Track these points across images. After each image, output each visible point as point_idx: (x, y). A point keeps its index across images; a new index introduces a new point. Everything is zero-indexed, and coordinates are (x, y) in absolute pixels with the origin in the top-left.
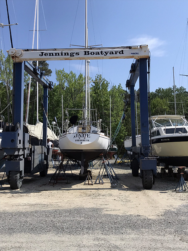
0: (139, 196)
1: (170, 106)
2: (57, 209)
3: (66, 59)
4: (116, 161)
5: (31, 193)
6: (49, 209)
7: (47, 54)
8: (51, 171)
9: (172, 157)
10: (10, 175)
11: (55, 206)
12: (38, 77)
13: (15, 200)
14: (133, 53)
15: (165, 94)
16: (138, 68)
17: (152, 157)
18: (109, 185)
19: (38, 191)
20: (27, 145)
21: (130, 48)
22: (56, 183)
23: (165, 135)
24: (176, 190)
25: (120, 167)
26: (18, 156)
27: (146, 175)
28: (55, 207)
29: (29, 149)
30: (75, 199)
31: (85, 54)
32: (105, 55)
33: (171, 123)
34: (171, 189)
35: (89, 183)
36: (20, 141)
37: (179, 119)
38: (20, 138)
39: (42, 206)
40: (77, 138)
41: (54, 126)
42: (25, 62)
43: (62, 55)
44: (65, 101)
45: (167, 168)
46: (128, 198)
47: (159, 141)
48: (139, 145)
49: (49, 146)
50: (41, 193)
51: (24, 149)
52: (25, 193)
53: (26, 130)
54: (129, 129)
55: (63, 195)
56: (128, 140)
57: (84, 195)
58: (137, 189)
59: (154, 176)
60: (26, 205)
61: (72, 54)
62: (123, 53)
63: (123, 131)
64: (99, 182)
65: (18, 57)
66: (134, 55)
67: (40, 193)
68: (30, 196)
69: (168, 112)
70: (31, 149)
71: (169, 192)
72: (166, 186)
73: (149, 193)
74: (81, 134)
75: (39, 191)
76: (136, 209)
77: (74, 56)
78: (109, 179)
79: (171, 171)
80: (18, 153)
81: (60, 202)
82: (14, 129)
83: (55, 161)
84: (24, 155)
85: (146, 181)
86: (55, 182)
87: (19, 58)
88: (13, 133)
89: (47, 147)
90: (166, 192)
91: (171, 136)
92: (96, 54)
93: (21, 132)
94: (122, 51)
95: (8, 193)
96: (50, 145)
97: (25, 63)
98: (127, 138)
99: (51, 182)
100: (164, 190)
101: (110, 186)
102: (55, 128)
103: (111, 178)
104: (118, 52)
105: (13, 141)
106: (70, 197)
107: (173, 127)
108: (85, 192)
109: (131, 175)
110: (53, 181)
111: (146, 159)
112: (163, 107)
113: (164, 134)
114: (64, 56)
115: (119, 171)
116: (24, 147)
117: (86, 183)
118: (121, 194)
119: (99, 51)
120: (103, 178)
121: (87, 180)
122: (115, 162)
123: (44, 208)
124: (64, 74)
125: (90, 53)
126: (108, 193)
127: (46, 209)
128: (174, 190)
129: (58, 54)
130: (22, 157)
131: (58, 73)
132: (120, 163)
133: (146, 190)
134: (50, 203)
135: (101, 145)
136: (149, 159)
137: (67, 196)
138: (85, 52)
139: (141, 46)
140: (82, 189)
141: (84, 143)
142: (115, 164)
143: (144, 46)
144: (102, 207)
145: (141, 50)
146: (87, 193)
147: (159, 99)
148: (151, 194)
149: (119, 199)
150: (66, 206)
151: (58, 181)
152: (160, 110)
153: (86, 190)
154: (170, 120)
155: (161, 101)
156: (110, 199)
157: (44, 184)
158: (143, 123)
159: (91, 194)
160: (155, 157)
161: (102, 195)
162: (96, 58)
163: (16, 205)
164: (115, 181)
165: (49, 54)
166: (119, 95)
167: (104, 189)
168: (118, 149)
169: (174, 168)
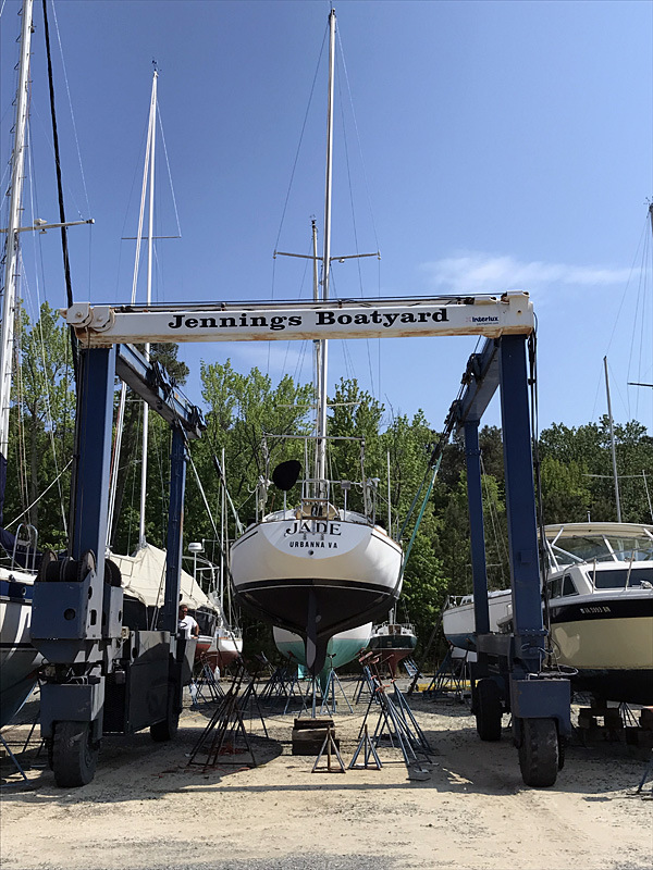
0: (510, 811)
1: (596, 485)
2: (230, 859)
3: (256, 339)
4: (413, 684)
5: (132, 803)
6: (203, 859)
7: (196, 321)
8: (190, 722)
9: (622, 672)
10: (57, 737)
11: (221, 847)
12: (158, 396)
13: (79, 827)
14: (479, 320)
15: (582, 445)
16: (496, 366)
17: (554, 673)
18: (401, 774)
19: (154, 795)
20: (117, 630)
21: (469, 301)
22: (212, 766)
23: (595, 592)
24: (640, 789)
25: (430, 706)
26: (86, 666)
27: (533, 738)
28: (221, 851)
29: (122, 643)
30: (287, 823)
31: (321, 322)
32: (385, 325)
33: (611, 551)
34: (621, 787)
35: (332, 764)
36: (94, 613)
37: (634, 535)
38: (95, 603)
39: (177, 848)
41: (195, 559)
42: (118, 346)
43: (244, 324)
44: (233, 471)
45: (599, 708)
46: (476, 821)
47: (573, 613)
48: (499, 626)
49: (183, 632)
50: (166, 802)
51: (105, 642)
52: (108, 801)
53: (113, 576)
54: (453, 569)
55: (244, 810)
56: (457, 609)
57: (320, 810)
58: (505, 787)
59: (560, 738)
60: (119, 845)
61: (277, 320)
62: (444, 319)
63: (433, 573)
64: (366, 762)
65: (97, 332)
66: (482, 325)
67: (162, 803)
68: (130, 812)
69: (590, 507)
70: (128, 642)
71: (618, 797)
72: (603, 775)
73: (545, 801)
75: (157, 794)
76: (509, 858)
77: (283, 327)
78: (398, 751)
79: (614, 719)
80: (87, 658)
81: (239, 834)
82: (78, 573)
84: (103, 663)
85: (535, 760)
86: (211, 762)
87: (102, 334)
88: (71, 586)
89: (179, 635)
90: (606, 799)
91: (616, 597)
92: (357, 322)
93: (97, 582)
94: (444, 311)
95: (50, 800)
96: (189, 628)
97: (118, 351)
98: (452, 601)
99: (196, 760)
100: (599, 791)
101: (408, 777)
102: (199, 565)
103: (406, 747)
104: (429, 315)
105: (72, 614)
106: (269, 814)
107: (617, 565)
108: (320, 799)
109: (475, 736)
110: (201, 759)
111: (532, 677)
112: (572, 491)
113: (589, 592)
114: (250, 329)
115: (429, 721)
116: (107, 635)
117: (318, 766)
118: (449, 807)
119: (368, 311)
120: (376, 747)
121: (325, 753)
122: (411, 689)
123: (184, 855)
124: (230, 378)
125: (336, 317)
126: (401, 802)
127: (193, 860)
128: (635, 789)
129: (233, 321)
130: (97, 672)
131: (209, 374)
132: (427, 692)
133: (534, 791)
134: (203, 838)
136: (542, 678)
137: (261, 813)
138: (321, 315)
139: (505, 295)
140: (308, 788)
142: (410, 693)
143: (516, 297)
144: (390, 851)
145: (505, 307)
146: (326, 801)
147: (554, 464)
148: (556, 805)
149: (445, 825)
150: (263, 850)
151: (222, 759)
152: (562, 500)
153: (322, 792)
154: (606, 541)
155: (565, 468)
156: (413, 823)
157: (172, 767)
158: (520, 554)
159: (344, 804)
160: (563, 674)
161: (382, 807)
162: (356, 334)
163: (84, 844)
164: (421, 760)
165: (200, 323)
166: (416, 447)
167: (388, 787)
168: (418, 641)
169: (625, 708)
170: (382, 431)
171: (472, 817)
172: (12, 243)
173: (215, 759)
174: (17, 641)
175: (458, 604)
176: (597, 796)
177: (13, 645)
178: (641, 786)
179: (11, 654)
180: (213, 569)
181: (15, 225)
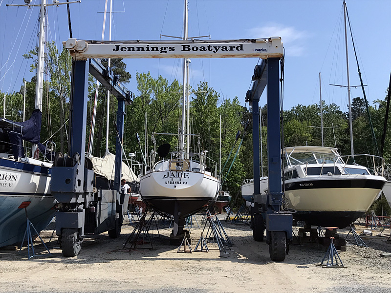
0: (263, 271)
1: (314, 132)
2: (135, 288)
3: (153, 57)
4: (228, 217)
5: (95, 264)
6: (123, 289)
7: (125, 48)
8: (126, 230)
9: (317, 212)
10: (63, 235)
11: (132, 283)
12: (109, 84)
13: (70, 274)
14: (258, 50)
15: (306, 114)
16: (266, 73)
17: (285, 212)
18: (217, 254)
19: (105, 261)
20: (90, 189)
21: (253, 41)
22: (133, 249)
23: (307, 177)
24: (322, 263)
25: (234, 226)
26: (76, 204)
27: (275, 240)
28: (132, 285)
29: (93, 195)
30: (163, 274)
31: (184, 50)
32: (214, 52)
33: (316, 158)
34: (314, 262)
35: (186, 250)
36: (79, 181)
37: (327, 152)
38: (80, 176)
39: (112, 283)
40: (169, 179)
41: (132, 160)
42: (90, 59)
43: (148, 50)
44: (150, 122)
45: (308, 229)
46: (247, 275)
47: (296, 186)
48: (265, 191)
49: (123, 191)
50: (110, 264)
51: (85, 194)
52: (85, 263)
53: (89, 165)
54: (249, 167)
55: (144, 268)
56: (248, 184)
57: (178, 269)
58: (262, 261)
59: (288, 241)
60: (86, 282)
61: (163, 49)
62: (242, 49)
63: (240, 169)
64: (202, 249)
65: (80, 53)
66: (260, 53)
67: (108, 264)
68: (93, 268)
69: (311, 141)
70: (96, 194)
71: (312, 266)
72: (306, 257)
73: (279, 267)
74: (175, 173)
75: (107, 260)
76: (259, 291)
77: (166, 52)
78: (216, 244)
79: (314, 233)
80: (76, 200)
81: (140, 278)
82: (71, 163)
83: (133, 214)
84: (85, 203)
85: (276, 249)
86: (133, 247)
87: (82, 54)
88: (68, 169)
90: (306, 267)
91: (316, 179)
92: (201, 50)
93: (81, 167)
94: (242, 45)
95: (59, 262)
96: (126, 189)
97: (90, 62)
98: (246, 181)
99: (126, 246)
100: (304, 264)
101: (219, 255)
102: (133, 163)
103: (220, 243)
104: (234, 47)
105: (69, 181)
106: (155, 270)
107: (318, 165)
108: (179, 264)
109: (252, 239)
110: (129, 246)
111: (275, 213)
112: (303, 134)
113: (304, 176)
114: (151, 53)
115: (233, 232)
116: (86, 191)
117: (180, 250)
118: (236, 269)
119: (206, 45)
120: (207, 243)
121: (183, 245)
122: (227, 219)
123: (115, 286)
124: (150, 80)
125: (191, 48)
126: (215, 266)
127: (118, 289)
128: (320, 263)
129: (143, 48)
130: (81, 207)
131: (140, 78)
132: (234, 220)
133: (275, 263)
134: (124, 279)
135: (205, 191)
136: (280, 214)
137: (151, 269)
138: (184, 46)
139: (270, 39)
140: (174, 259)
141: (179, 187)
142: (226, 221)
143: (275, 39)
144: (206, 287)
145: (270, 44)
146: (181, 265)
147: (296, 122)
148: (284, 269)
149: (233, 276)
150: (150, 285)
151: (138, 246)
152: (298, 138)
153: (180, 261)
154: (314, 155)
155: (300, 124)
156: (219, 275)
157: (116, 249)
158: (272, 159)
159: (189, 266)
160: (290, 212)
161: (206, 268)
162: (201, 56)
163: (71, 281)
164: (227, 248)
165: (127, 49)
166: (234, 113)
167: (210, 260)
168: (231, 199)
169: (320, 229)
170: (219, 106)
171: (245, 273)
172: (43, 11)
173: (135, 246)
174: (45, 193)
175: (249, 182)
176: (302, 266)
177: (43, 194)
178: (322, 262)
179: (43, 198)
180: (140, 165)
181: (45, 3)
